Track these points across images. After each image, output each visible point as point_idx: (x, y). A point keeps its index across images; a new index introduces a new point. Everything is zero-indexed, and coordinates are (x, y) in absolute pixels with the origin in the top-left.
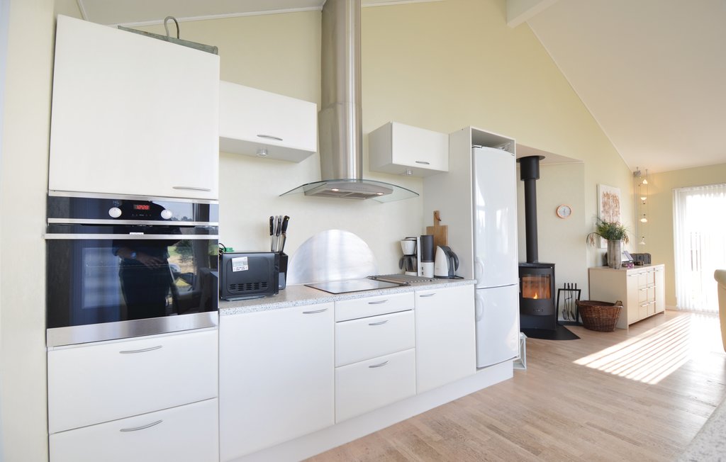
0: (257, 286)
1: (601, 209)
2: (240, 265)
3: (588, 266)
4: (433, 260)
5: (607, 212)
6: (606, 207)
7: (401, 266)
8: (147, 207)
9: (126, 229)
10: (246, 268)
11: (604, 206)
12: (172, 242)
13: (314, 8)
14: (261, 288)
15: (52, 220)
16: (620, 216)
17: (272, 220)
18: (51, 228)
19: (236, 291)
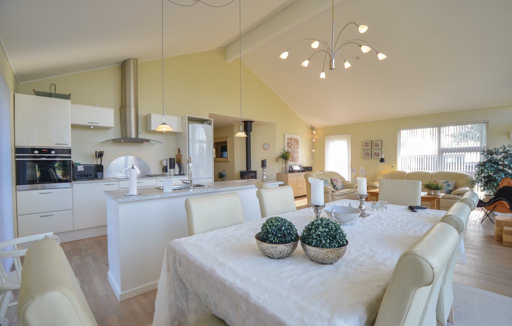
0: (87, 176)
1: (286, 145)
2: (80, 168)
3: (277, 172)
4: (174, 168)
5: (290, 147)
6: (289, 145)
7: (163, 171)
8: (46, 150)
9: (40, 157)
10: (83, 170)
11: (288, 144)
12: (56, 161)
13: (117, 65)
14: (89, 177)
15: (16, 155)
16: (299, 149)
17: (96, 152)
18: (17, 157)
19: (79, 177)
